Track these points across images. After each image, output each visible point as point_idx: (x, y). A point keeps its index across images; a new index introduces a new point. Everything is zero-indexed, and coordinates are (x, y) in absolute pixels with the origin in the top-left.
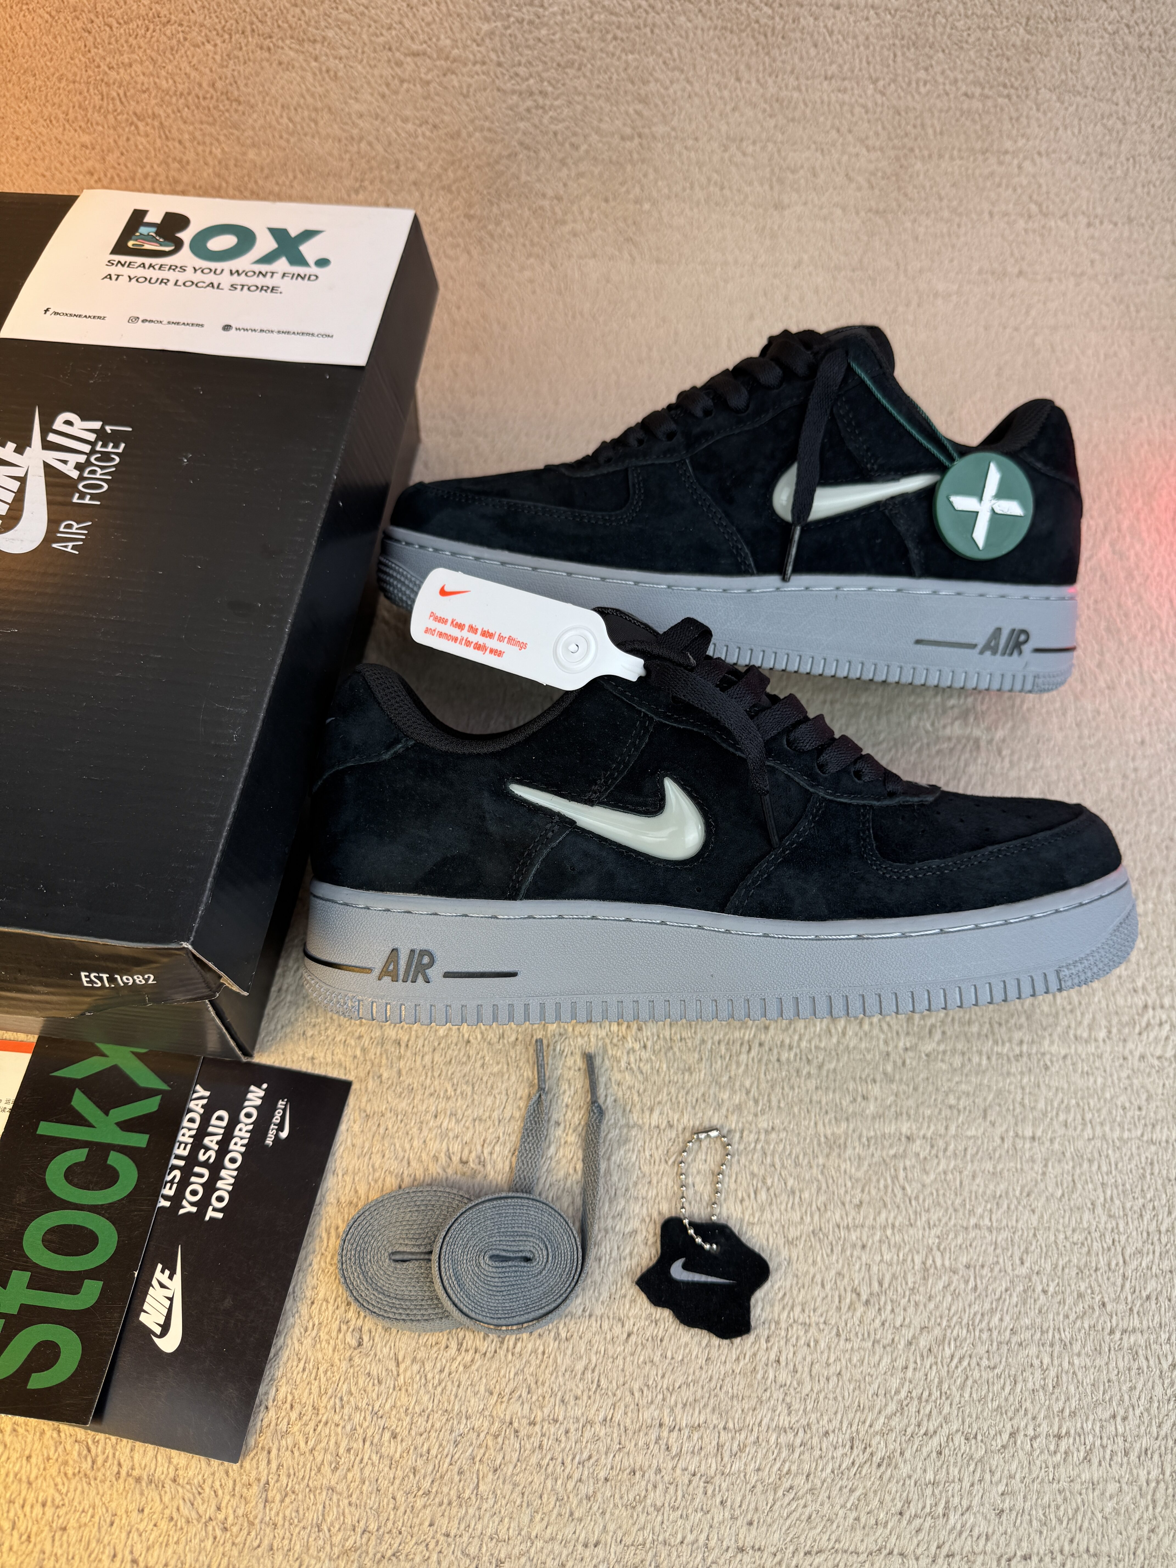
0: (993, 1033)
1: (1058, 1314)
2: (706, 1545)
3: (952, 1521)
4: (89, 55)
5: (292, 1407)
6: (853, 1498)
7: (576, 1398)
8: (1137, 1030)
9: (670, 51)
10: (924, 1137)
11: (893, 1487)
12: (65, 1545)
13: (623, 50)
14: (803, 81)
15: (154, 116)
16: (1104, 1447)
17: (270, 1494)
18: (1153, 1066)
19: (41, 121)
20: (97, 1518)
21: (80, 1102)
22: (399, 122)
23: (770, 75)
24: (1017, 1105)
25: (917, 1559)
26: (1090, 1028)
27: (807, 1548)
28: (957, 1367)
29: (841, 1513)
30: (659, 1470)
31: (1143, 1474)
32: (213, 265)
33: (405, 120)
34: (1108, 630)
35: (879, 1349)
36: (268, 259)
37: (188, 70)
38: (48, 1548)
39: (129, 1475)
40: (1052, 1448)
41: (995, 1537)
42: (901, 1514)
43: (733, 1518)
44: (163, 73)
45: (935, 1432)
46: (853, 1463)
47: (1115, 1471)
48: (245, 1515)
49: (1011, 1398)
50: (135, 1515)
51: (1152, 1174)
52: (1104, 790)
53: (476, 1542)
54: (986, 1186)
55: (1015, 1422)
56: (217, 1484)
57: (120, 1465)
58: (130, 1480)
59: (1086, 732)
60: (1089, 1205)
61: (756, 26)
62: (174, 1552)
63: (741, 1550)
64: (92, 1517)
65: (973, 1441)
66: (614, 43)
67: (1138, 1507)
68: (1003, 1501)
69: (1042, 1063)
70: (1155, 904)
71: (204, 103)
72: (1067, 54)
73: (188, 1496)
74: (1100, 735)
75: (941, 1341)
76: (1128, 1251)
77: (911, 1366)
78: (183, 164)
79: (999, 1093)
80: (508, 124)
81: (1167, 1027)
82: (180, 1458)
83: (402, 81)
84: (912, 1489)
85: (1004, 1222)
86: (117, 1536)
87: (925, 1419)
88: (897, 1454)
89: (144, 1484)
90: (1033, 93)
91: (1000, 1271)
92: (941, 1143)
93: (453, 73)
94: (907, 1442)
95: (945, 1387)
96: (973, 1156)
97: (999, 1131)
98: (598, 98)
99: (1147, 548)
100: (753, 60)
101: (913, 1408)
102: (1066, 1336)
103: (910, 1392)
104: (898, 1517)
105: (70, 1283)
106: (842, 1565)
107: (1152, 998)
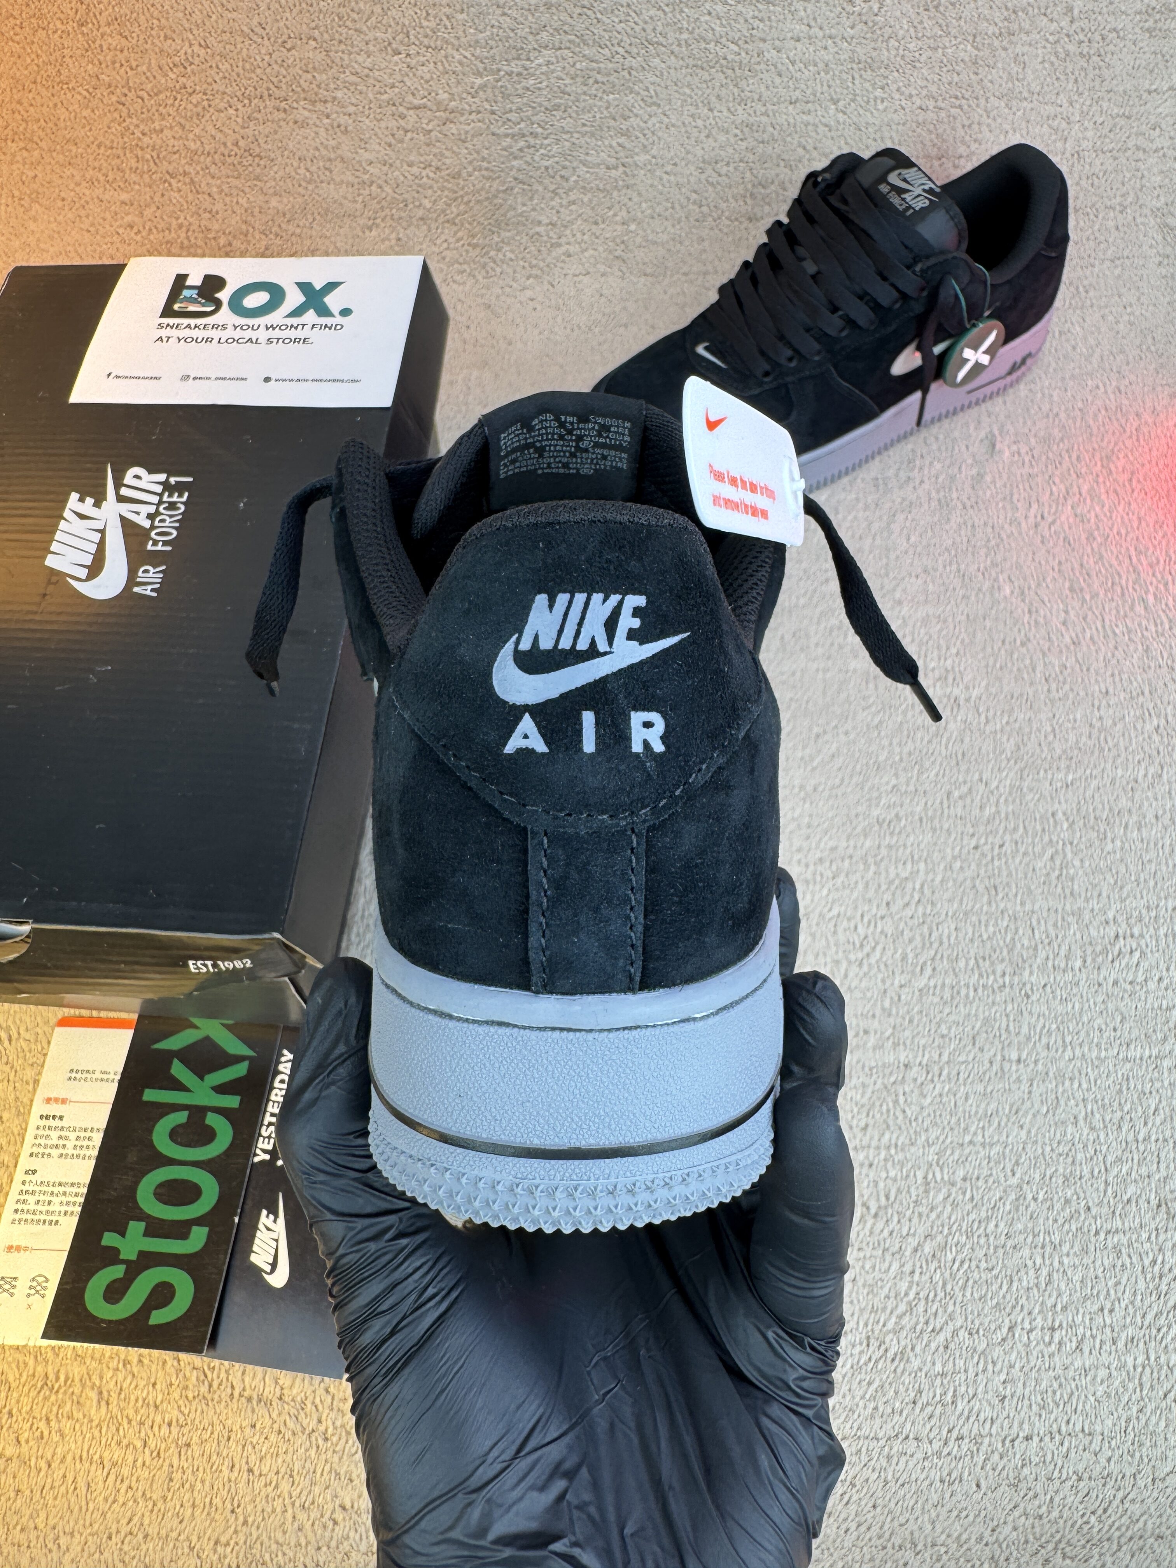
0: (978, 967)
1: (1048, 1219)
3: (960, 1407)
4: (124, 125)
6: (871, 1390)
8: (1110, 957)
9: (647, 90)
10: (920, 1064)
11: (906, 1379)
12: (190, 1460)
13: (604, 92)
14: (770, 107)
15: (185, 174)
16: (1093, 1337)
18: (1125, 991)
19: (84, 184)
20: (216, 1434)
21: (178, 1070)
22: (405, 167)
23: (739, 104)
24: (1003, 1032)
25: (931, 1442)
26: (1067, 958)
28: (958, 1270)
29: (861, 1404)
31: (1130, 1361)
33: (410, 165)
34: (1072, 589)
35: (888, 1257)
37: (213, 132)
38: (175, 1463)
39: (241, 1396)
40: (1047, 1339)
41: (999, 1421)
42: (914, 1402)
44: (191, 136)
45: (941, 1329)
46: (870, 1359)
47: (1105, 1358)
48: (343, 1426)
49: (1008, 1296)
50: (248, 1430)
51: (1128, 1089)
52: (1072, 738)
54: (978, 1106)
55: (1012, 1317)
56: (317, 1401)
57: (233, 1387)
58: (243, 1400)
59: (1054, 686)
60: (1072, 1119)
61: (724, 62)
62: (284, 1461)
64: (212, 1433)
65: (976, 1336)
66: (596, 86)
67: (1127, 1390)
68: (1005, 1388)
69: (1023, 992)
70: (1122, 842)
71: (229, 160)
72: (1013, 65)
73: (293, 1411)
74: (1067, 687)
75: (944, 1248)
76: (1110, 1159)
77: (918, 1271)
78: (213, 214)
79: (986, 1021)
80: (503, 163)
81: (1137, 954)
82: (285, 1377)
83: (406, 131)
84: (923, 1381)
85: (996, 1139)
86: (234, 1449)
87: (932, 1318)
88: (909, 1349)
89: (255, 1403)
90: (982, 101)
91: (994, 1182)
92: (936, 1069)
93: (452, 122)
94: (917, 1338)
95: (949, 1287)
96: (965, 1080)
97: (987, 1056)
98: (584, 135)
99: (1106, 509)
100: (723, 92)
101: (921, 1308)
102: (1056, 1238)
103: (918, 1294)
104: (911, 1406)
105: (180, 1230)
106: (864, 1450)
107: (1123, 928)
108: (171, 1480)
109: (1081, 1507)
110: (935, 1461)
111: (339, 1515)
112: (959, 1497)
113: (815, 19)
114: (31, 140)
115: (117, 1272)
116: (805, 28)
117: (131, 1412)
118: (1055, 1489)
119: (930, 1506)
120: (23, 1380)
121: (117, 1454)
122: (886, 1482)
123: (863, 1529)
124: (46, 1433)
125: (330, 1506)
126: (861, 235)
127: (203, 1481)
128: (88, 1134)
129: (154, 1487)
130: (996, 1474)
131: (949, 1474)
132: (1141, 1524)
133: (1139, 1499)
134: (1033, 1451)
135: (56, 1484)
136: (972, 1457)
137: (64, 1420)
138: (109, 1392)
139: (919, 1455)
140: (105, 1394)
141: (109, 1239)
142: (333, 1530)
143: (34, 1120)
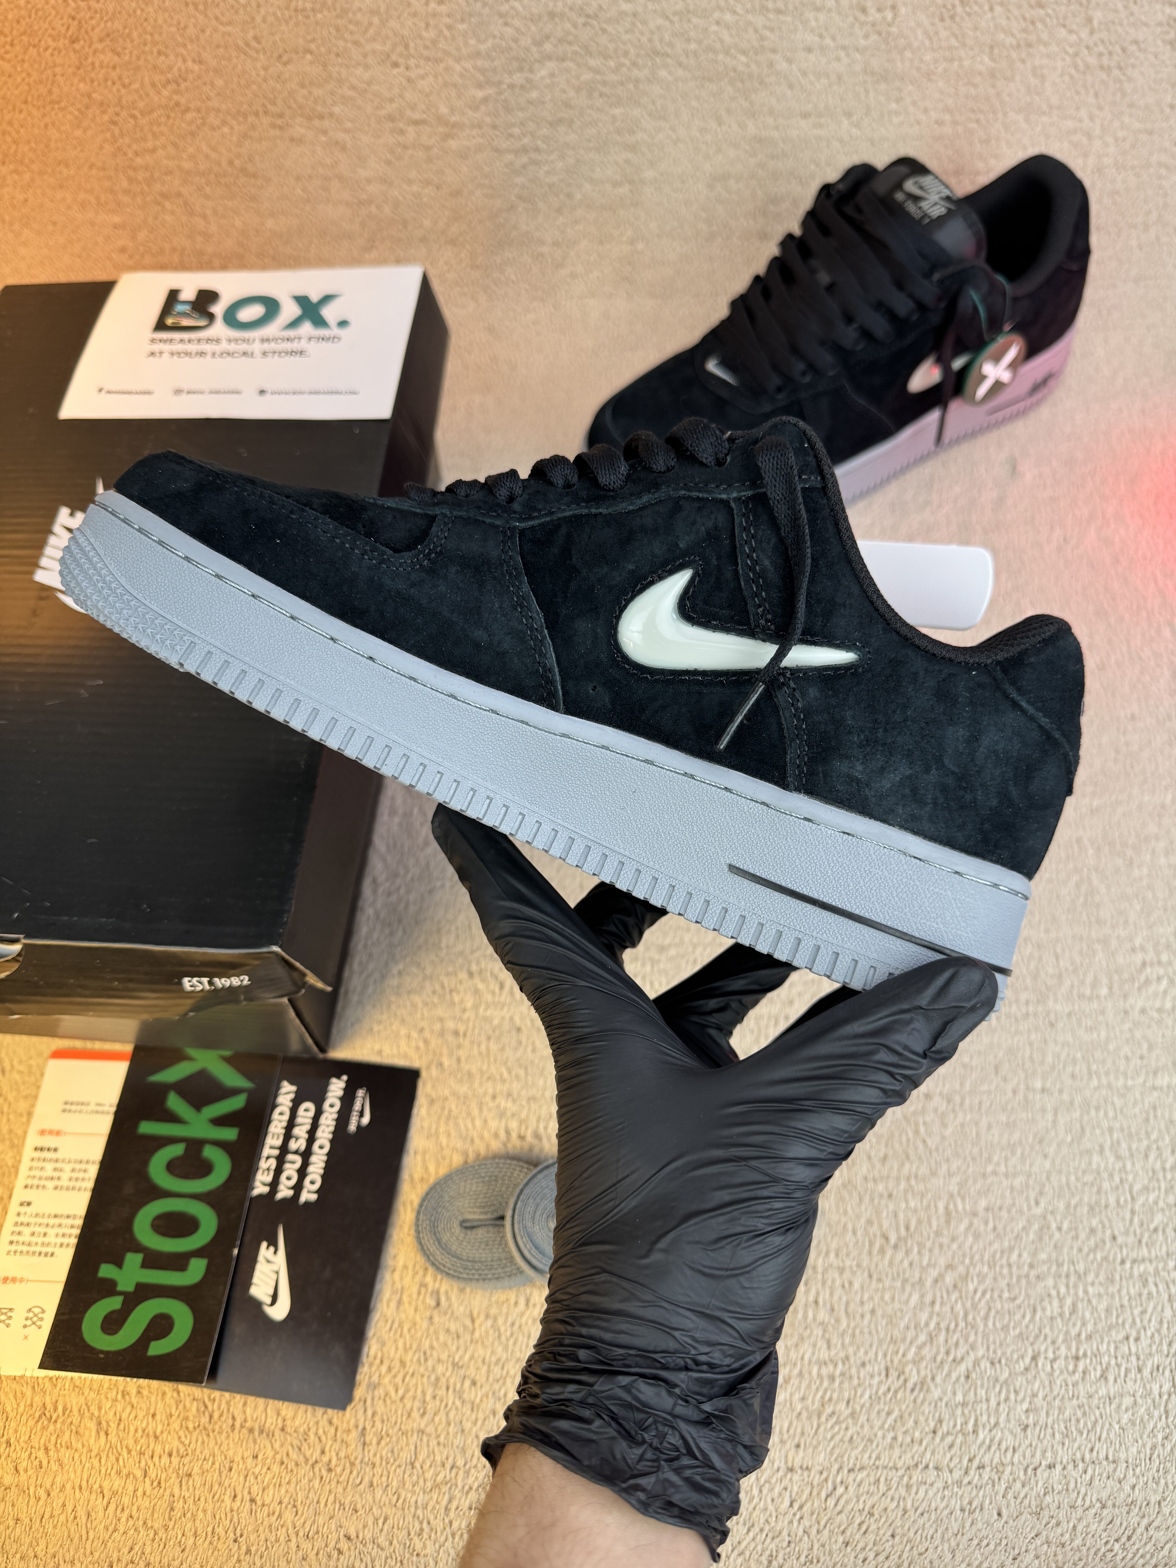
1: (1072, 1248)
3: (981, 1436)
5: (382, 1362)
6: (890, 1420)
8: (1137, 985)
9: (653, 103)
11: (926, 1409)
12: (191, 1489)
14: (781, 121)
15: (179, 195)
16: (1118, 1366)
17: (368, 1439)
18: (1152, 1018)
20: (217, 1465)
21: (174, 1102)
22: (405, 186)
24: (1026, 1061)
25: (951, 1472)
26: (1093, 986)
27: (851, 1466)
28: (980, 1300)
29: (880, 1434)
31: (1156, 1388)
32: (245, 334)
33: (410, 183)
35: (908, 1288)
36: (294, 324)
37: (207, 151)
38: (176, 1492)
39: (242, 1426)
40: (1071, 1368)
41: (1021, 1449)
42: (934, 1432)
43: (782, 1442)
44: (184, 156)
45: (962, 1359)
46: (889, 1390)
47: (1130, 1386)
48: (346, 1457)
49: (1031, 1326)
50: (250, 1462)
51: (1155, 1117)
54: (1001, 1136)
55: (1036, 1347)
56: (321, 1432)
57: (234, 1418)
58: (244, 1431)
60: (1097, 1148)
61: (733, 74)
62: (287, 1491)
63: (791, 1470)
64: (213, 1463)
65: (998, 1366)
66: (601, 99)
67: (1152, 1417)
68: (1028, 1418)
69: (1047, 1021)
70: (1149, 868)
72: (1031, 78)
73: (296, 1442)
75: (965, 1278)
76: (1137, 1187)
77: (938, 1301)
80: (505, 180)
81: (1165, 983)
82: (287, 1409)
83: (405, 147)
84: (944, 1411)
85: (1019, 1168)
86: (236, 1479)
87: (953, 1348)
88: (929, 1379)
89: (256, 1433)
90: (1001, 116)
91: (1017, 1212)
92: (957, 1099)
94: (938, 1368)
95: (970, 1317)
96: (988, 1109)
97: (1011, 1085)
98: (588, 150)
100: (733, 106)
101: (942, 1338)
102: (1081, 1267)
103: (938, 1324)
104: (931, 1435)
105: (178, 1262)
106: (882, 1479)
107: (1150, 956)
108: (172, 1509)
109: (1104, 1535)
110: (956, 1489)
111: (344, 1545)
112: (980, 1525)
113: (827, 29)
114: (22, 162)
115: (114, 1303)
116: (817, 39)
117: (131, 1443)
118: (1078, 1516)
119: (950, 1534)
120: (21, 1409)
121: (118, 1483)
122: (905, 1511)
123: (881, 1558)
124: (45, 1463)
125: (334, 1536)
126: (878, 245)
127: (204, 1511)
128: (83, 1166)
129: (156, 1516)
130: (1019, 1500)
131: (970, 1503)
132: (1165, 1552)
133: (1164, 1526)
134: (1056, 1479)
135: (56, 1513)
136: (993, 1486)
137: (63, 1450)
138: (108, 1423)
139: (939, 1484)
140: (104, 1424)
141: (106, 1271)
142: (338, 1559)
143: (28, 1152)
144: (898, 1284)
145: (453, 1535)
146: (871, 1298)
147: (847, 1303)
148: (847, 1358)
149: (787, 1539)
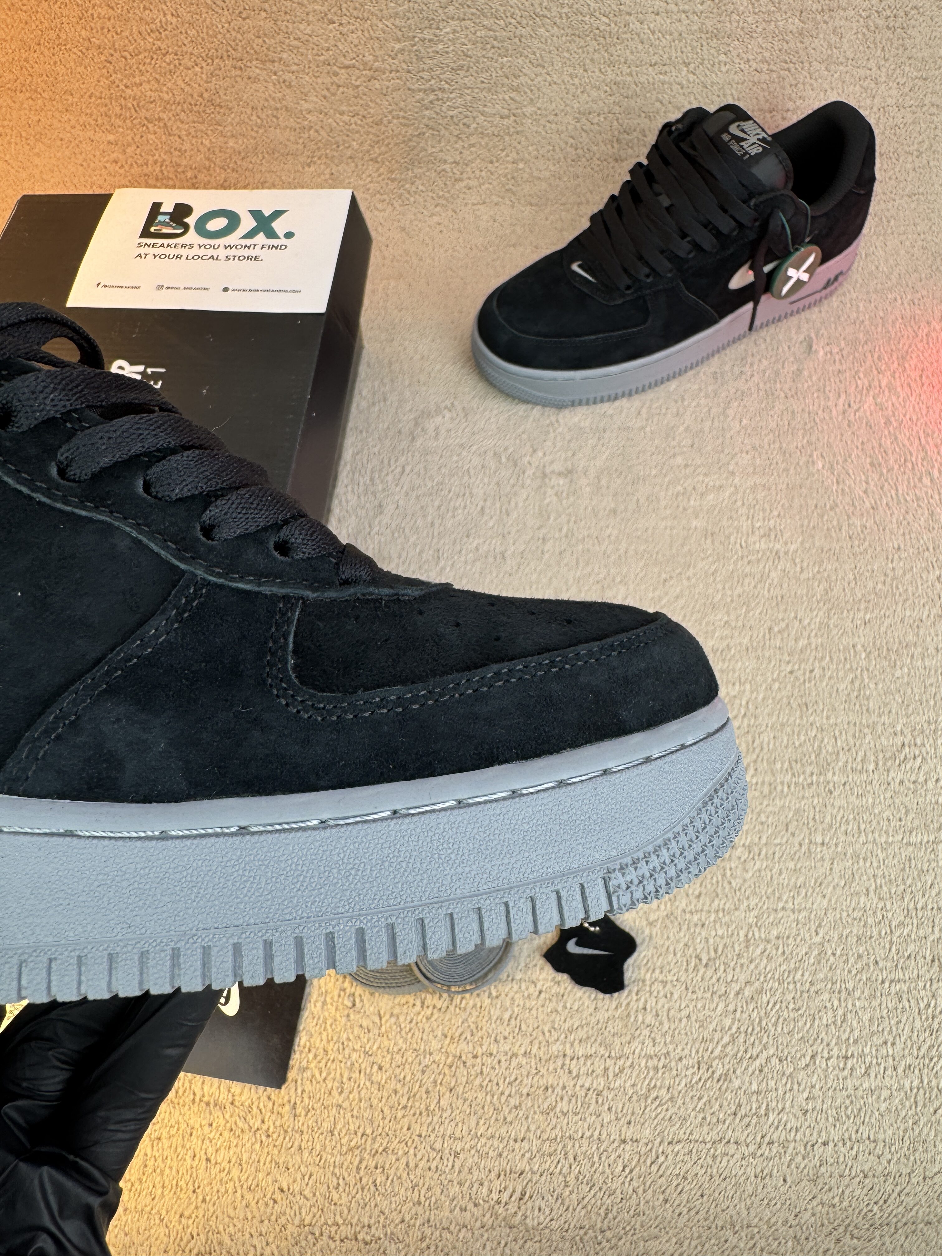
0: (792, 768)
1: (844, 970)
2: (599, 1139)
3: (771, 1118)
4: (111, 79)
5: (309, 1051)
6: (701, 1104)
7: (505, 1038)
8: (897, 762)
9: (534, 53)
11: (729, 1095)
13: (499, 55)
14: (634, 68)
15: (160, 119)
16: (879, 1065)
17: (298, 1111)
18: (909, 789)
19: (78, 127)
20: (181, 1132)
22: (338, 115)
23: (609, 66)
24: (810, 820)
25: (747, 1146)
26: (863, 762)
27: (670, 1139)
28: (771, 1010)
29: (693, 1114)
30: (564, 1087)
31: (907, 1084)
32: (212, 242)
33: (342, 113)
34: (872, 464)
35: (716, 999)
36: (250, 235)
37: (183, 86)
38: (149, 1152)
39: (201, 1101)
40: (842, 1065)
41: (802, 1130)
42: (735, 1114)
43: (618, 1119)
44: (165, 89)
45: (758, 1056)
46: (700, 1079)
47: (887, 1081)
48: (281, 1126)
49: (811, 1031)
50: (207, 1129)
51: (910, 867)
52: (870, 584)
53: (440, 1140)
54: (789, 880)
55: (814, 1047)
56: (261, 1106)
57: (194, 1094)
58: (203, 1104)
59: (856, 543)
60: (865, 891)
61: (597, 32)
62: (235, 1153)
63: (624, 1141)
65: (785, 1062)
66: (493, 50)
67: (904, 1107)
68: (807, 1104)
69: (827, 789)
70: (909, 669)
71: (195, 109)
72: (832, 35)
73: (242, 1114)
74: (867, 544)
75: (760, 992)
76: (894, 923)
77: (739, 1010)
78: (182, 152)
79: (797, 812)
80: (417, 113)
81: (919, 760)
82: (236, 1087)
83: (339, 86)
84: (742, 1096)
85: (803, 906)
86: (195, 1142)
87: (750, 1047)
88: (731, 1072)
89: (212, 1106)
90: (806, 65)
91: (801, 940)
92: (756, 850)
93: (376, 79)
94: (738, 1063)
95: (764, 1024)
96: (780, 858)
97: (798, 839)
98: (482, 90)
99: (901, 399)
100: (596, 56)
101: (741, 1040)
102: (850, 986)
103: (739, 1028)
104: (733, 1116)
106: (694, 1151)
107: (908, 739)
108: (146, 1166)
109: (866, 1199)
110: (751, 1160)
111: (278, 1196)
112: (769, 1189)
114: (36, 91)
116: (663, 5)
118: (846, 1184)
119: (746, 1195)
122: (711, 1177)
123: (692, 1213)
125: (271, 1189)
126: (707, 175)
127: (170, 1168)
130: (799, 1171)
131: (762, 1171)
132: (913, 1213)
133: (913, 1193)
134: (829, 1154)
136: (780, 1158)
139: (738, 1156)
142: (273, 1207)
144: (708, 995)
145: (363, 1189)
146: (687, 1006)
147: (669, 1010)
148: (668, 1053)
149: (620, 1196)
